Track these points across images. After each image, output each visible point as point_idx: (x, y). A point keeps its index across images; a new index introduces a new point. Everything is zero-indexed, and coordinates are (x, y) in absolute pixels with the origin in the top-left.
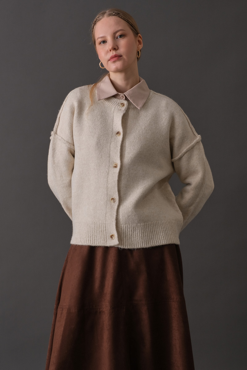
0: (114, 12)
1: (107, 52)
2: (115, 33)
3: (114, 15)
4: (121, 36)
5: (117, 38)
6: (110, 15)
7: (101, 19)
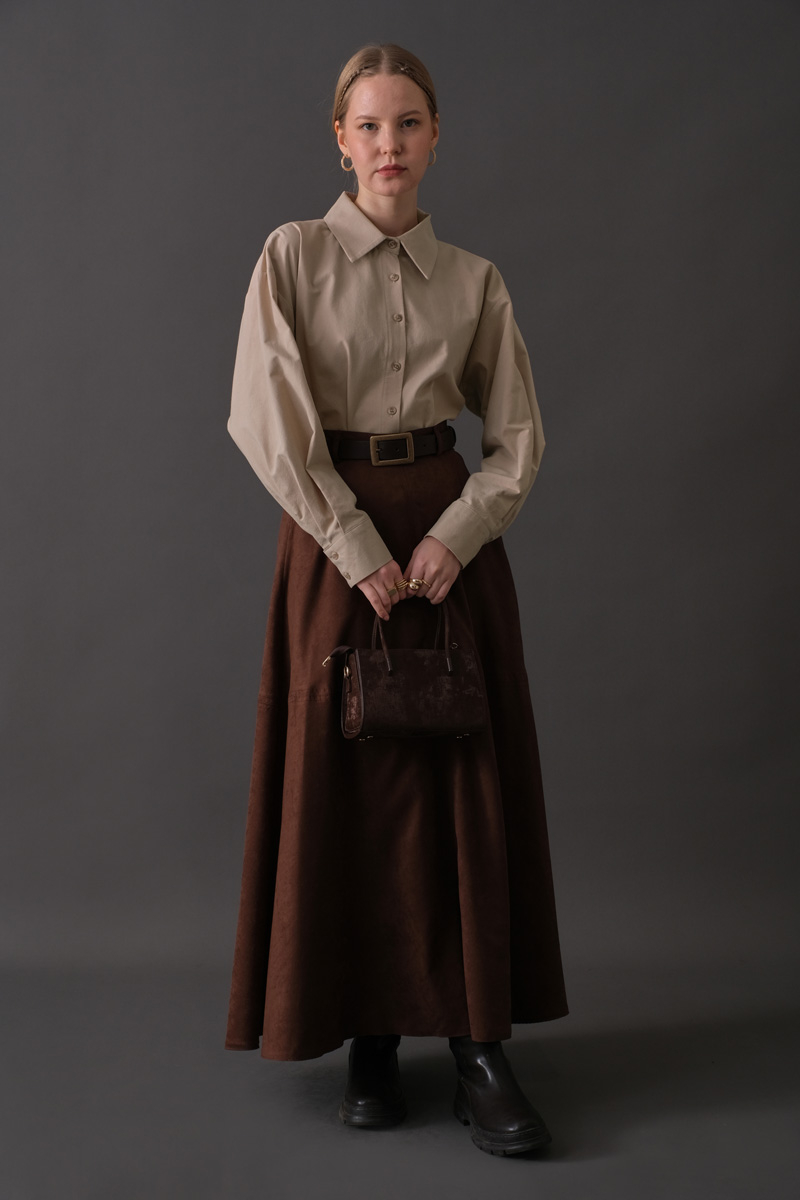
0: (403, 65)
1: (377, 153)
2: (400, 117)
3: (403, 73)
4: (409, 123)
5: (402, 126)
6: (394, 70)
7: (371, 75)
